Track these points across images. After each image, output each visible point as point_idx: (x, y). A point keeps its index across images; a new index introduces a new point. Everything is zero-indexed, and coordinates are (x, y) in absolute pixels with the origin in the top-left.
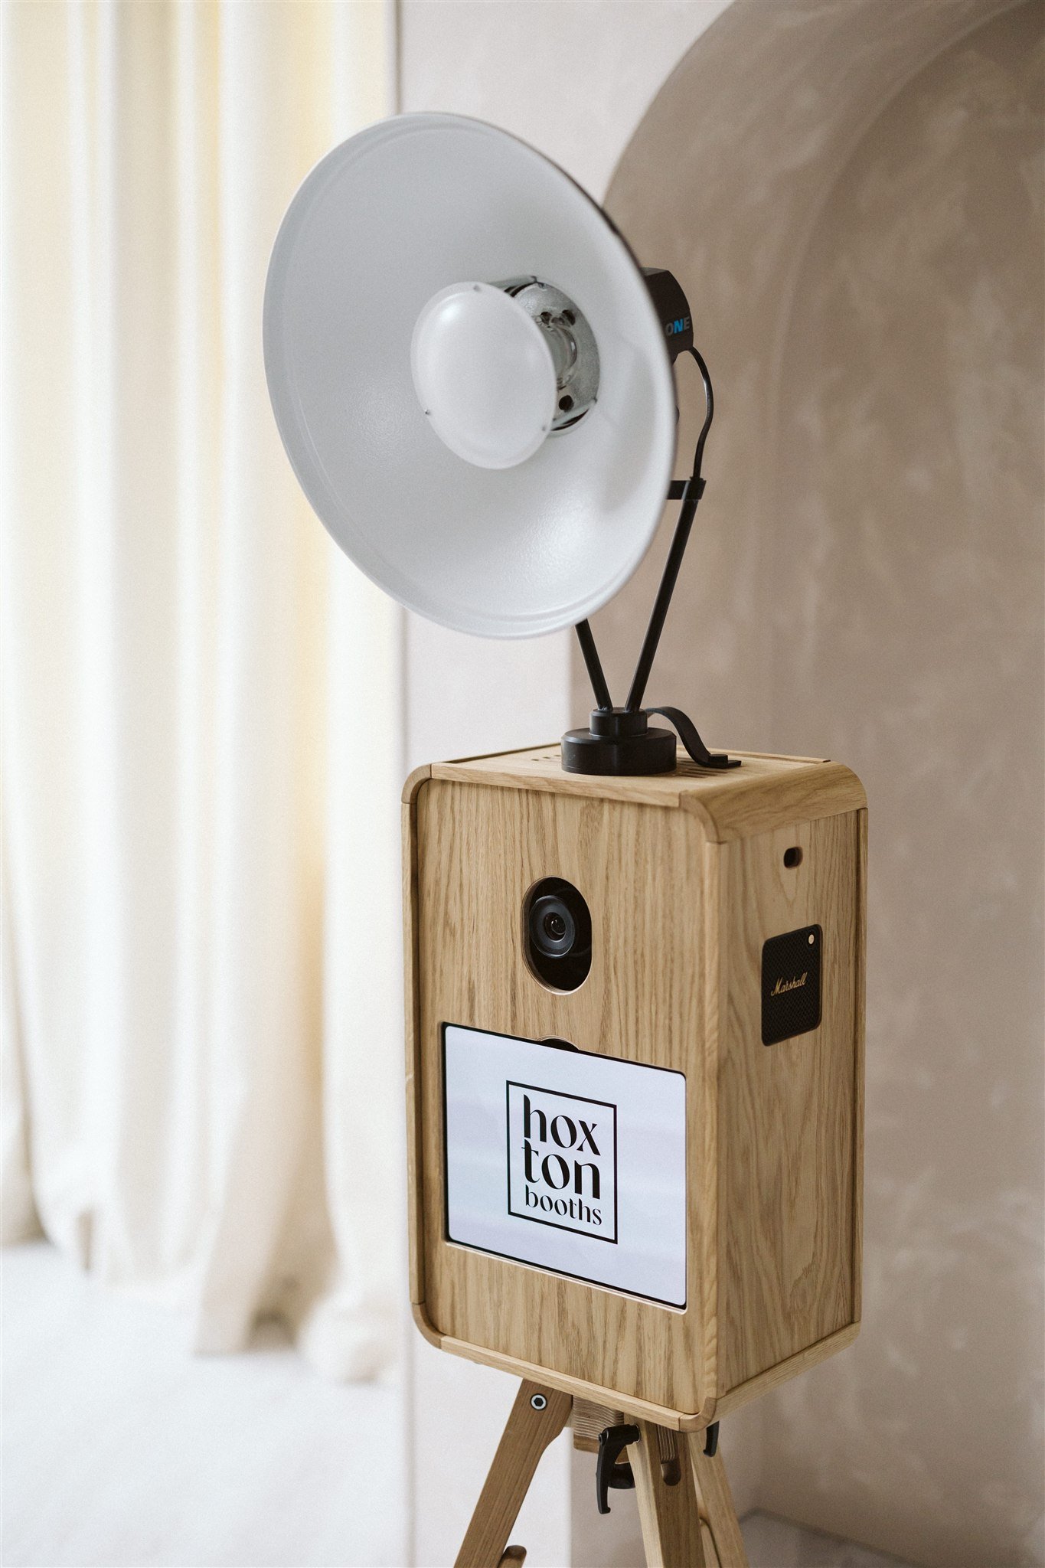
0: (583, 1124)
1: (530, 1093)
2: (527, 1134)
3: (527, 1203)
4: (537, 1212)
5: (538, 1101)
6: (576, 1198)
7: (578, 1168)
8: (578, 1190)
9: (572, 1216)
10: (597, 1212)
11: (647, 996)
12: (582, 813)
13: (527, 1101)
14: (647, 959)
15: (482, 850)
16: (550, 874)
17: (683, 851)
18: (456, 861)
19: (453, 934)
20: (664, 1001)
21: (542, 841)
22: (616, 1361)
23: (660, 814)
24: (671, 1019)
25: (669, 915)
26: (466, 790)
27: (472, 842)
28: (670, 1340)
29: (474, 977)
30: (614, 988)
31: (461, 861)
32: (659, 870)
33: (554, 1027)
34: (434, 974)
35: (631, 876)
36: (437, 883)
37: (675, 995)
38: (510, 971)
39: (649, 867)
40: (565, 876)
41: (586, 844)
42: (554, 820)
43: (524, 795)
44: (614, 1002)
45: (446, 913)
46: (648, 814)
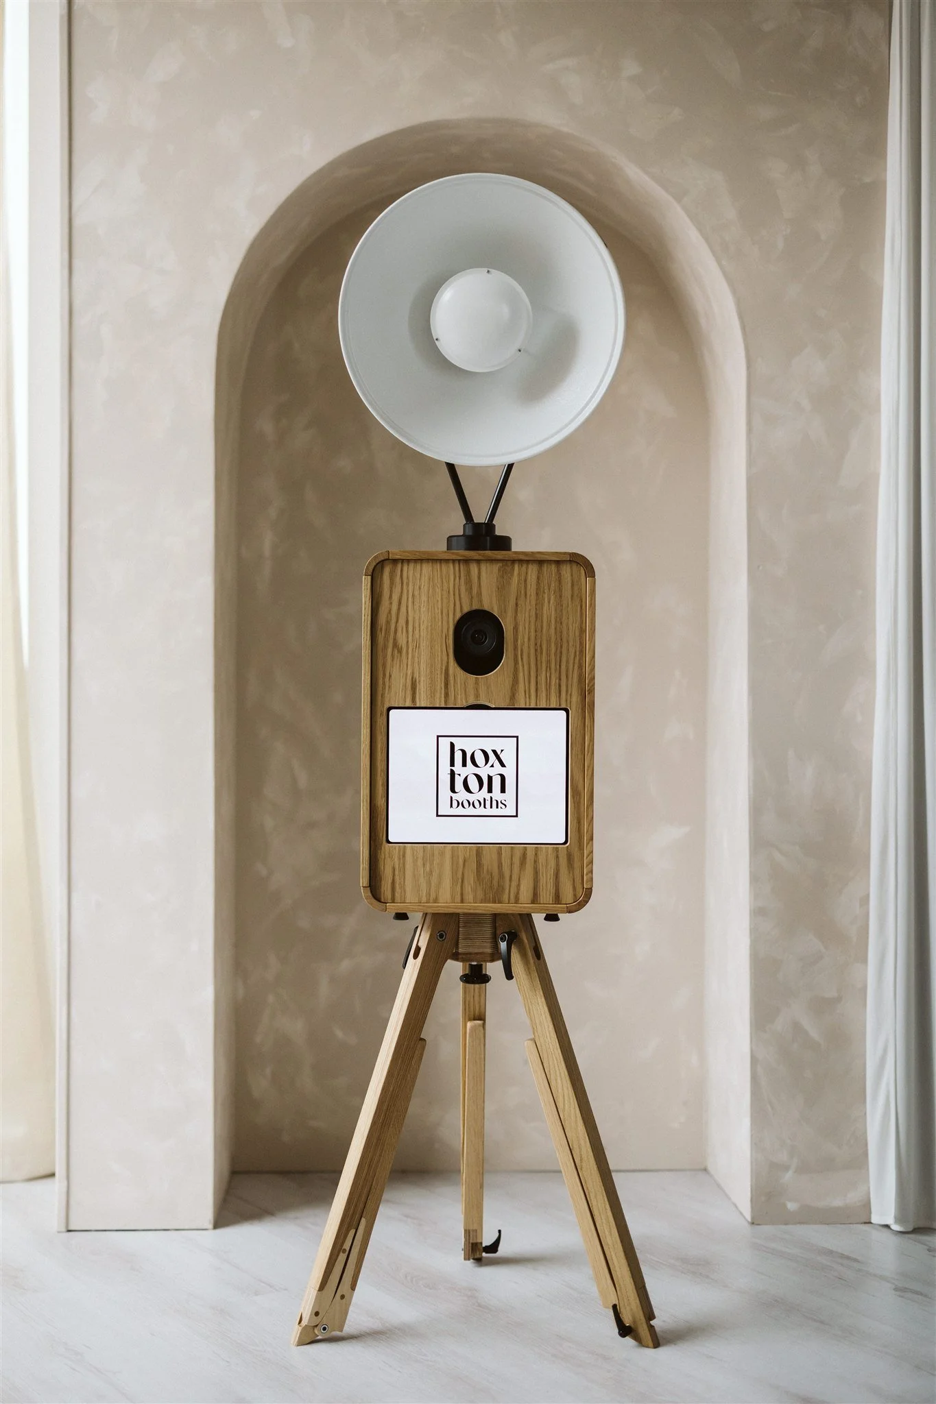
0: (494, 752)
1: (453, 740)
2: (452, 764)
3: (451, 806)
4: (460, 811)
5: (459, 744)
6: (488, 796)
7: (490, 778)
8: (490, 790)
9: (485, 807)
10: (503, 802)
11: (544, 668)
12: (499, 570)
13: (452, 745)
14: (544, 647)
15: (424, 598)
16: (474, 608)
17: (570, 585)
18: (403, 609)
19: (400, 652)
20: (556, 670)
21: (470, 590)
22: (519, 885)
23: (553, 567)
24: (560, 679)
25: (559, 621)
26: (412, 565)
27: (416, 593)
28: (558, 865)
29: (416, 675)
30: (521, 667)
31: (407, 607)
32: (552, 597)
33: (477, 696)
34: (384, 678)
35: (533, 603)
36: (388, 622)
37: (563, 667)
38: (444, 668)
39: (546, 596)
40: (486, 608)
41: (502, 588)
42: (479, 578)
43: (457, 565)
44: (521, 675)
45: (395, 639)
46: (545, 567)
